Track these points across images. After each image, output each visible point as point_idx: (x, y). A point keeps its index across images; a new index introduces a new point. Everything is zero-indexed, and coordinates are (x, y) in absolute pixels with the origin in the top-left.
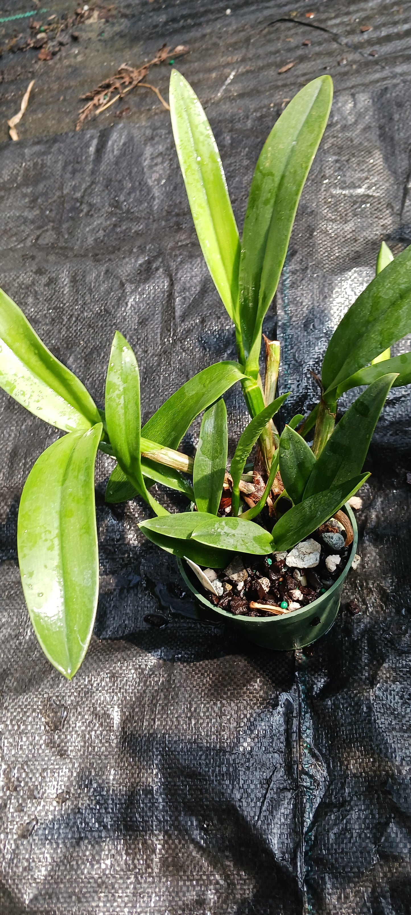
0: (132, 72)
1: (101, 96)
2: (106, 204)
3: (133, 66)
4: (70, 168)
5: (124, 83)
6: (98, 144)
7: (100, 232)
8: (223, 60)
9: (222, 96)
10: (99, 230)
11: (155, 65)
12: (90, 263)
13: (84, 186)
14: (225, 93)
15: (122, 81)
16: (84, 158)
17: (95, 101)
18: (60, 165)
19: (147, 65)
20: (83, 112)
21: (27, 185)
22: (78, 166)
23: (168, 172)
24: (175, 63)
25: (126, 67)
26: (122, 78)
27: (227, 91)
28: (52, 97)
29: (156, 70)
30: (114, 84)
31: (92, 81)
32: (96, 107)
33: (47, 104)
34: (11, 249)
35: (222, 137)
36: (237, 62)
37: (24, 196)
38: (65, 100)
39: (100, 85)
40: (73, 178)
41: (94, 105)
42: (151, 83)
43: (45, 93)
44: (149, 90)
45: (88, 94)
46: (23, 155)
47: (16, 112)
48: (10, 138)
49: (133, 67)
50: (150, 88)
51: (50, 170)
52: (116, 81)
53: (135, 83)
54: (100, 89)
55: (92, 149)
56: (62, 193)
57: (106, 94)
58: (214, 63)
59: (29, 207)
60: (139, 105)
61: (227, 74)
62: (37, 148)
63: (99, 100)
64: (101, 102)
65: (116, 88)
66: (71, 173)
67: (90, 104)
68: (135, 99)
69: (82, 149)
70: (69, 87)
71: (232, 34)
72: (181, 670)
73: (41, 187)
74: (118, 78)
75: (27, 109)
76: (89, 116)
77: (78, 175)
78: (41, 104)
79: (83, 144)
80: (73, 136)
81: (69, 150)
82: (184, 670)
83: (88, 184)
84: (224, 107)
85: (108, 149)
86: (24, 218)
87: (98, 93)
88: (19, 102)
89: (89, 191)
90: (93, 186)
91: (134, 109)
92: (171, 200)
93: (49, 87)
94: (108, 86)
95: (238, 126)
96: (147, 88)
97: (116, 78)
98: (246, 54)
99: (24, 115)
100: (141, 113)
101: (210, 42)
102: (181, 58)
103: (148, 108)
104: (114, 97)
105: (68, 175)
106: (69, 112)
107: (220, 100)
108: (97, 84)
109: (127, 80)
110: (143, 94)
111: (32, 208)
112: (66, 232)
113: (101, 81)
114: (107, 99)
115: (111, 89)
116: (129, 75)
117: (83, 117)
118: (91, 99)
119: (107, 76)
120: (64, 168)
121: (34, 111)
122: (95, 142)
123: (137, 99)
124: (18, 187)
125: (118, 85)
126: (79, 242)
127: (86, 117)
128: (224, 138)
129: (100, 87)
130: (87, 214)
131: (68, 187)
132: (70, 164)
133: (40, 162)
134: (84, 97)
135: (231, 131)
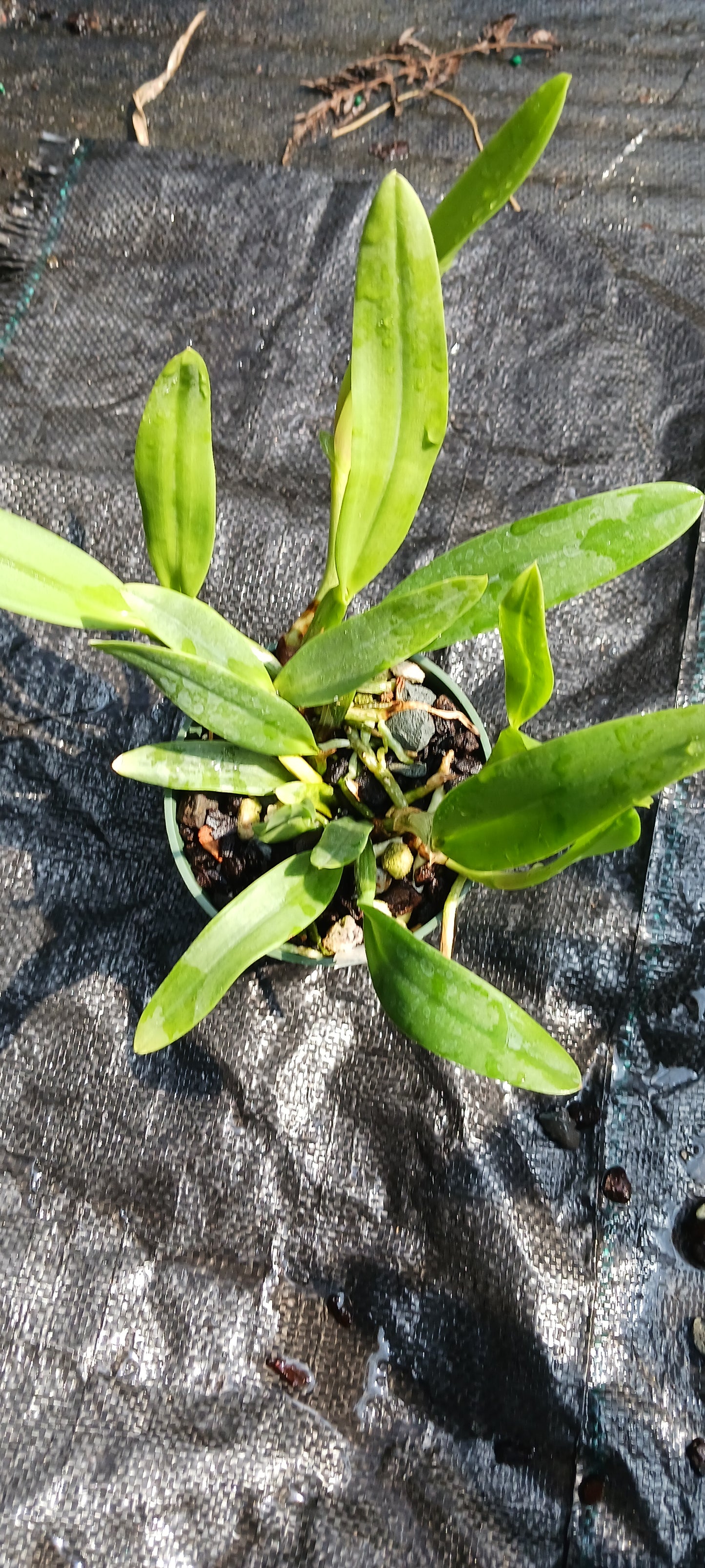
0: (428, 57)
1: (350, 95)
2: (324, 364)
3: (430, 41)
4: (255, 251)
5: (405, 77)
6: (327, 213)
7: (301, 431)
8: (631, 90)
9: (612, 179)
10: (301, 425)
11: (479, 54)
12: (278, 517)
13: (280, 303)
14: (620, 174)
15: (402, 71)
16: (290, 236)
17: (335, 102)
18: (235, 236)
19: (462, 51)
20: (303, 121)
21: (154, 263)
22: (274, 253)
23: (470, 328)
24: (523, 63)
25: (415, 43)
26: (403, 64)
27: (625, 169)
28: (237, 59)
29: (480, 67)
30: (382, 73)
31: (331, 49)
32: (335, 117)
33: (225, 75)
34: (99, 411)
35: (601, 284)
36: (657, 106)
37: (145, 286)
38: (266, 75)
39: (351, 66)
40: (258, 278)
41: (331, 110)
42: (463, 94)
43: (224, 46)
44: (454, 111)
45: (322, 81)
46: (156, 188)
47: (153, 72)
48: (132, 135)
49: (429, 44)
50: (460, 109)
51: (210, 243)
52: (389, 67)
53: (429, 85)
54: (348, 77)
55: (312, 222)
56: (230, 306)
57: (361, 93)
58: (607, 92)
59: (151, 317)
60: (428, 142)
61: (630, 129)
62: (188, 180)
63: (343, 102)
64: (347, 107)
65: (384, 85)
66: (256, 264)
67: (323, 106)
68: (424, 124)
69: (289, 213)
70: (278, 48)
71: (656, 33)
72: (331, 1521)
73: (184, 275)
74: (392, 62)
75: (177, 73)
76: (315, 133)
77: (272, 273)
78: (211, 69)
79: (294, 202)
80: (275, 177)
81: (261, 208)
82: (338, 1521)
83: (290, 300)
84: (612, 206)
85: (349, 235)
86: (135, 340)
87: (343, 84)
88: (162, 48)
89: (291, 320)
90: (301, 312)
91: (416, 149)
92: (465, 400)
93: (234, 32)
94: (368, 74)
95: (638, 266)
96: (453, 104)
97: (390, 61)
98: (678, 93)
99: (169, 85)
100: (431, 164)
101: (606, 37)
102: (537, 56)
103: (447, 155)
104: (379, 105)
105: (249, 268)
106: (272, 111)
107: (609, 187)
108: (343, 61)
109: (412, 71)
110: (441, 117)
111: (158, 322)
112: (226, 405)
113: (353, 55)
114: (362, 106)
115: (374, 84)
116: (419, 63)
117: (300, 131)
118: (328, 94)
119: (366, 47)
120: (243, 246)
121: (193, 83)
122: (321, 206)
123: (427, 125)
124: (133, 261)
125: (389, 78)
126: (252, 445)
127: (308, 134)
128: (605, 288)
129: (352, 72)
130: (279, 378)
131: (246, 295)
132: (255, 241)
133: (192, 217)
134: (311, 84)
135: (622, 274)
